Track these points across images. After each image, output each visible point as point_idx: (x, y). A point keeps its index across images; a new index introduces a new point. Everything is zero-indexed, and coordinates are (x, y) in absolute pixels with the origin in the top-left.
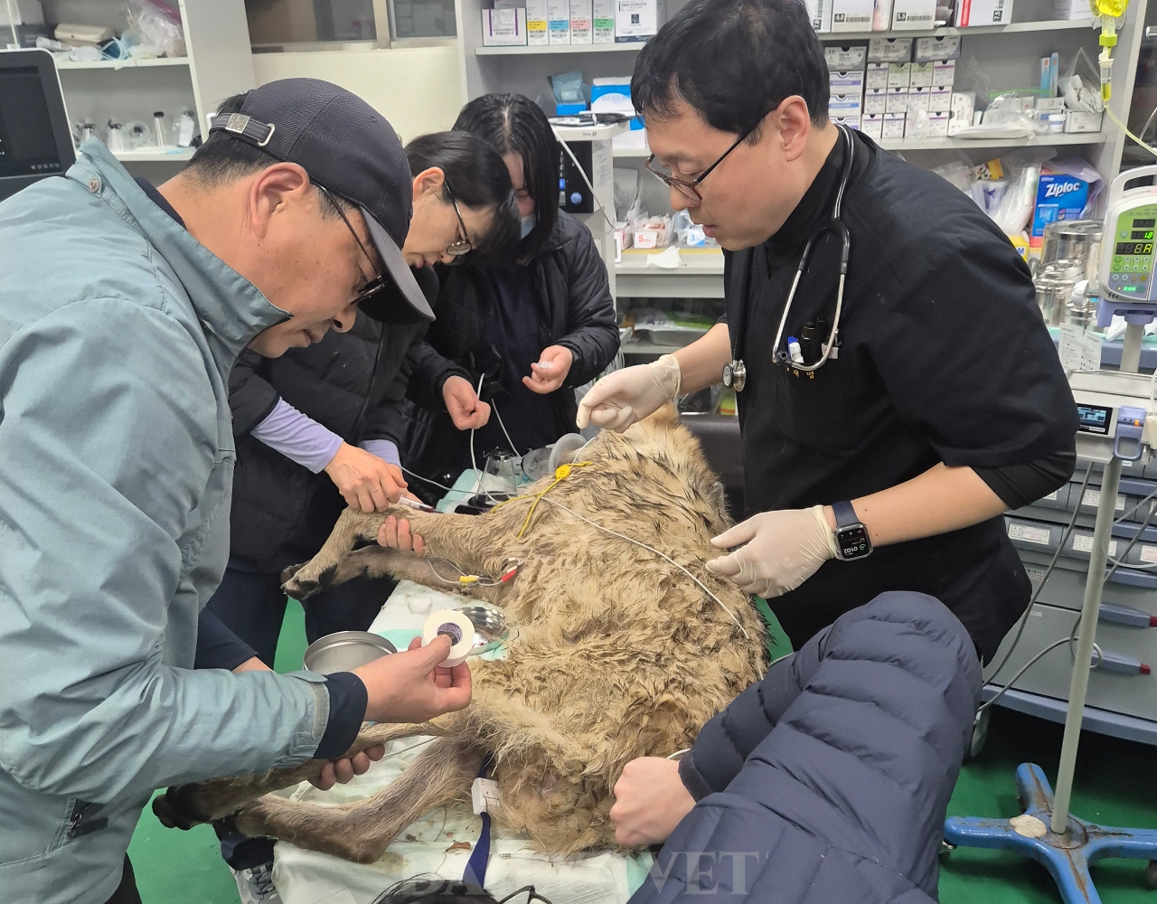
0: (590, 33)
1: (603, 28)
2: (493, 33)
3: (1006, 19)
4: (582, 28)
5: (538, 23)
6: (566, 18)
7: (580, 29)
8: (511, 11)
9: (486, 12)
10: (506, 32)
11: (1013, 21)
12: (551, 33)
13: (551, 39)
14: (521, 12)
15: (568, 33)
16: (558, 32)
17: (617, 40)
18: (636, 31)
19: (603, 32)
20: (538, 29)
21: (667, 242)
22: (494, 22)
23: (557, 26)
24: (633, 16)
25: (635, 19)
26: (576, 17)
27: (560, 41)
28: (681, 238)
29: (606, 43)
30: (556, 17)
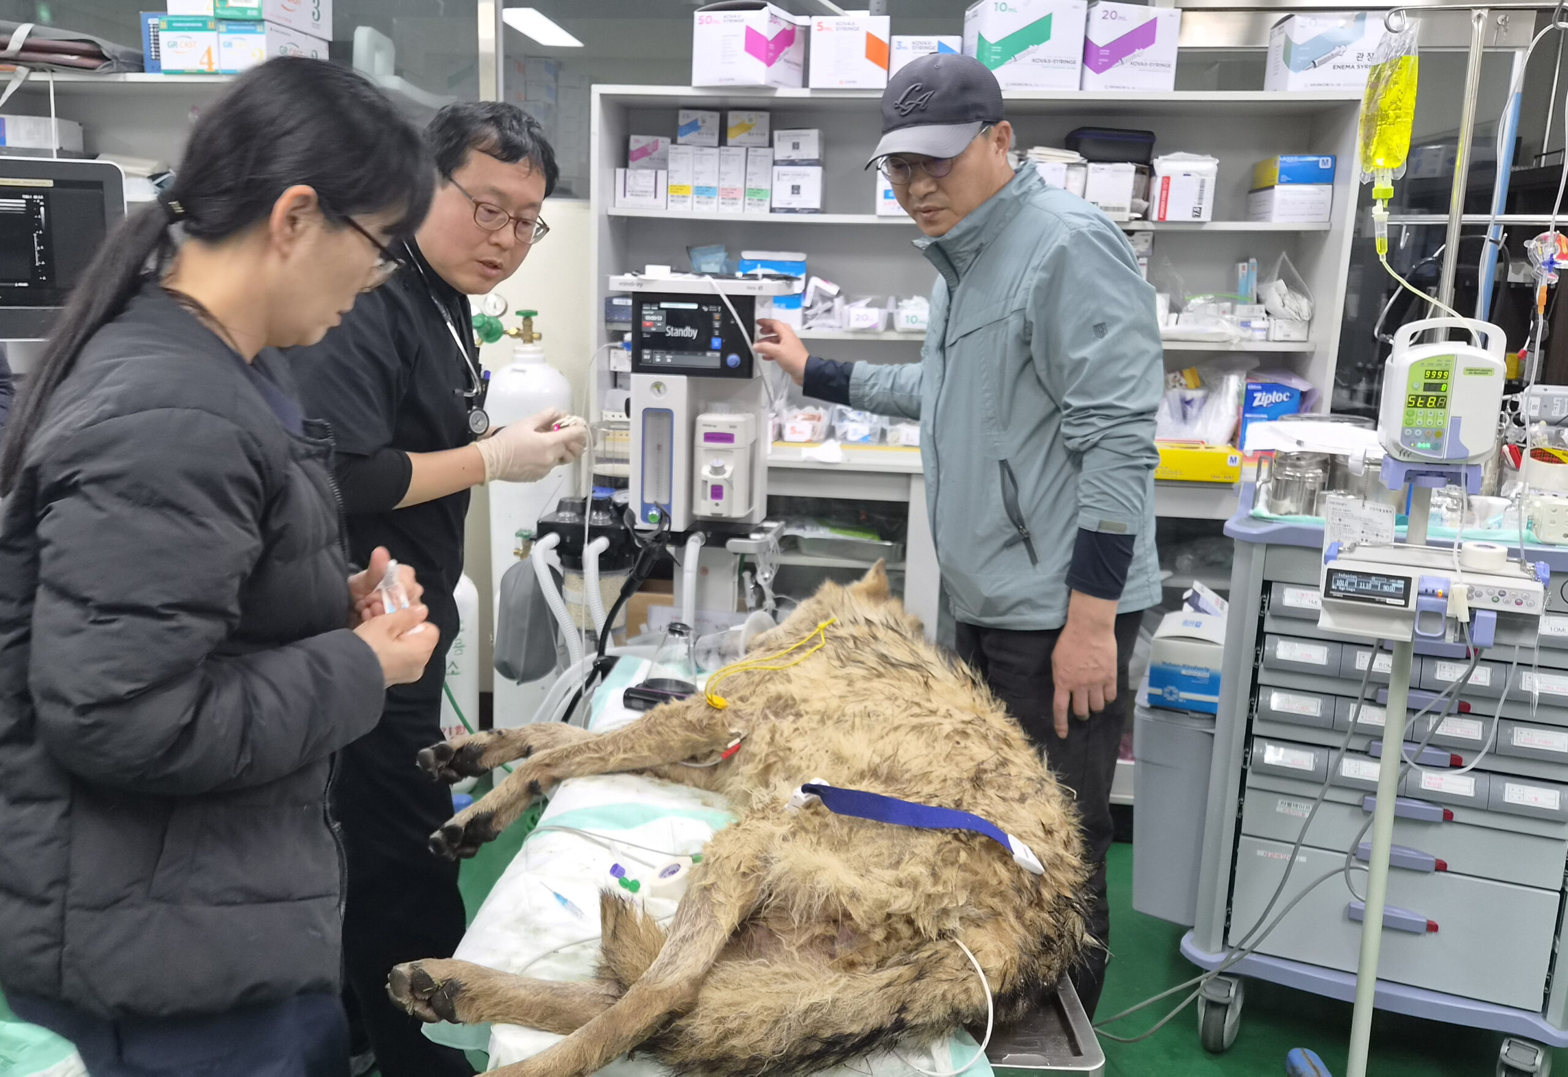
0: (741, 202)
1: (755, 198)
2: (628, 194)
3: (1206, 215)
4: (732, 196)
5: (681, 187)
6: (714, 184)
7: (729, 195)
8: (650, 173)
9: (620, 172)
10: (644, 193)
11: (1215, 218)
12: (695, 199)
13: (696, 205)
14: (662, 174)
15: (715, 201)
16: (703, 198)
17: (772, 210)
18: (796, 202)
19: (755, 202)
20: (681, 193)
21: (822, 437)
22: (630, 182)
23: (703, 191)
24: (793, 187)
25: (796, 189)
26: (725, 184)
27: (705, 208)
28: (839, 433)
29: (759, 214)
30: (702, 182)
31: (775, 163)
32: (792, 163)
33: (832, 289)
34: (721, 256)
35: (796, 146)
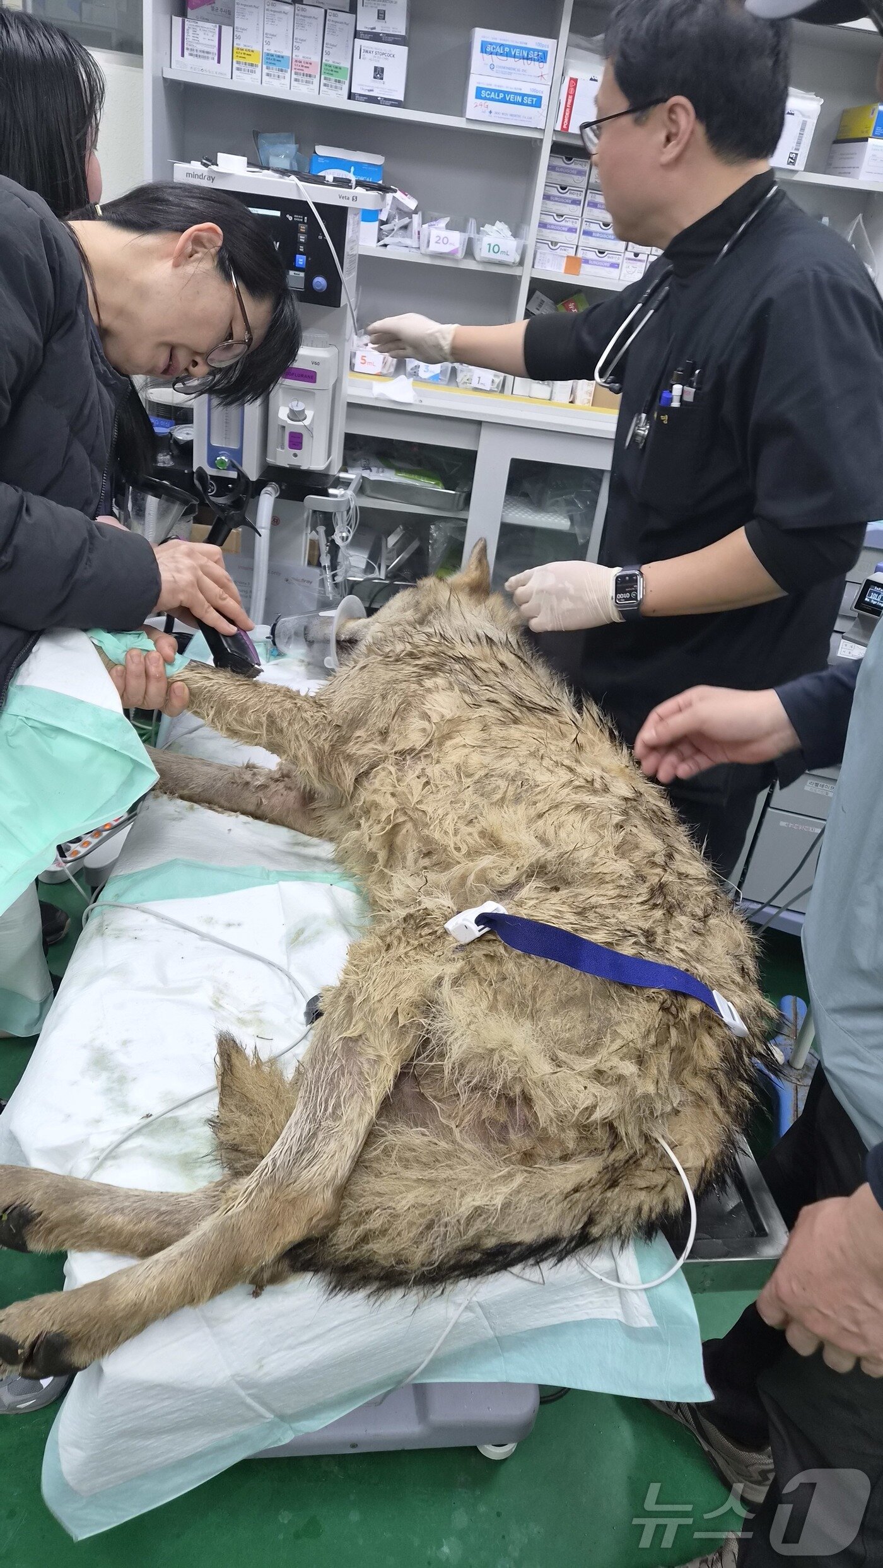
0: (316, 81)
1: (333, 78)
2: (186, 53)
3: (800, 165)
4: (306, 71)
5: (249, 52)
6: (287, 53)
7: (302, 70)
8: (212, 27)
9: (178, 21)
10: (203, 55)
11: (810, 168)
12: (265, 71)
13: (265, 78)
14: (227, 31)
15: (288, 75)
16: (274, 70)
17: (351, 96)
18: (378, 89)
19: (332, 83)
20: (249, 60)
22: (189, 37)
23: (273, 60)
24: (376, 68)
25: (379, 73)
26: (299, 55)
27: (276, 83)
29: (335, 99)
30: (273, 48)
31: (357, 35)
32: (375, 37)
33: (411, 203)
34: (292, 148)
35: (381, 15)
